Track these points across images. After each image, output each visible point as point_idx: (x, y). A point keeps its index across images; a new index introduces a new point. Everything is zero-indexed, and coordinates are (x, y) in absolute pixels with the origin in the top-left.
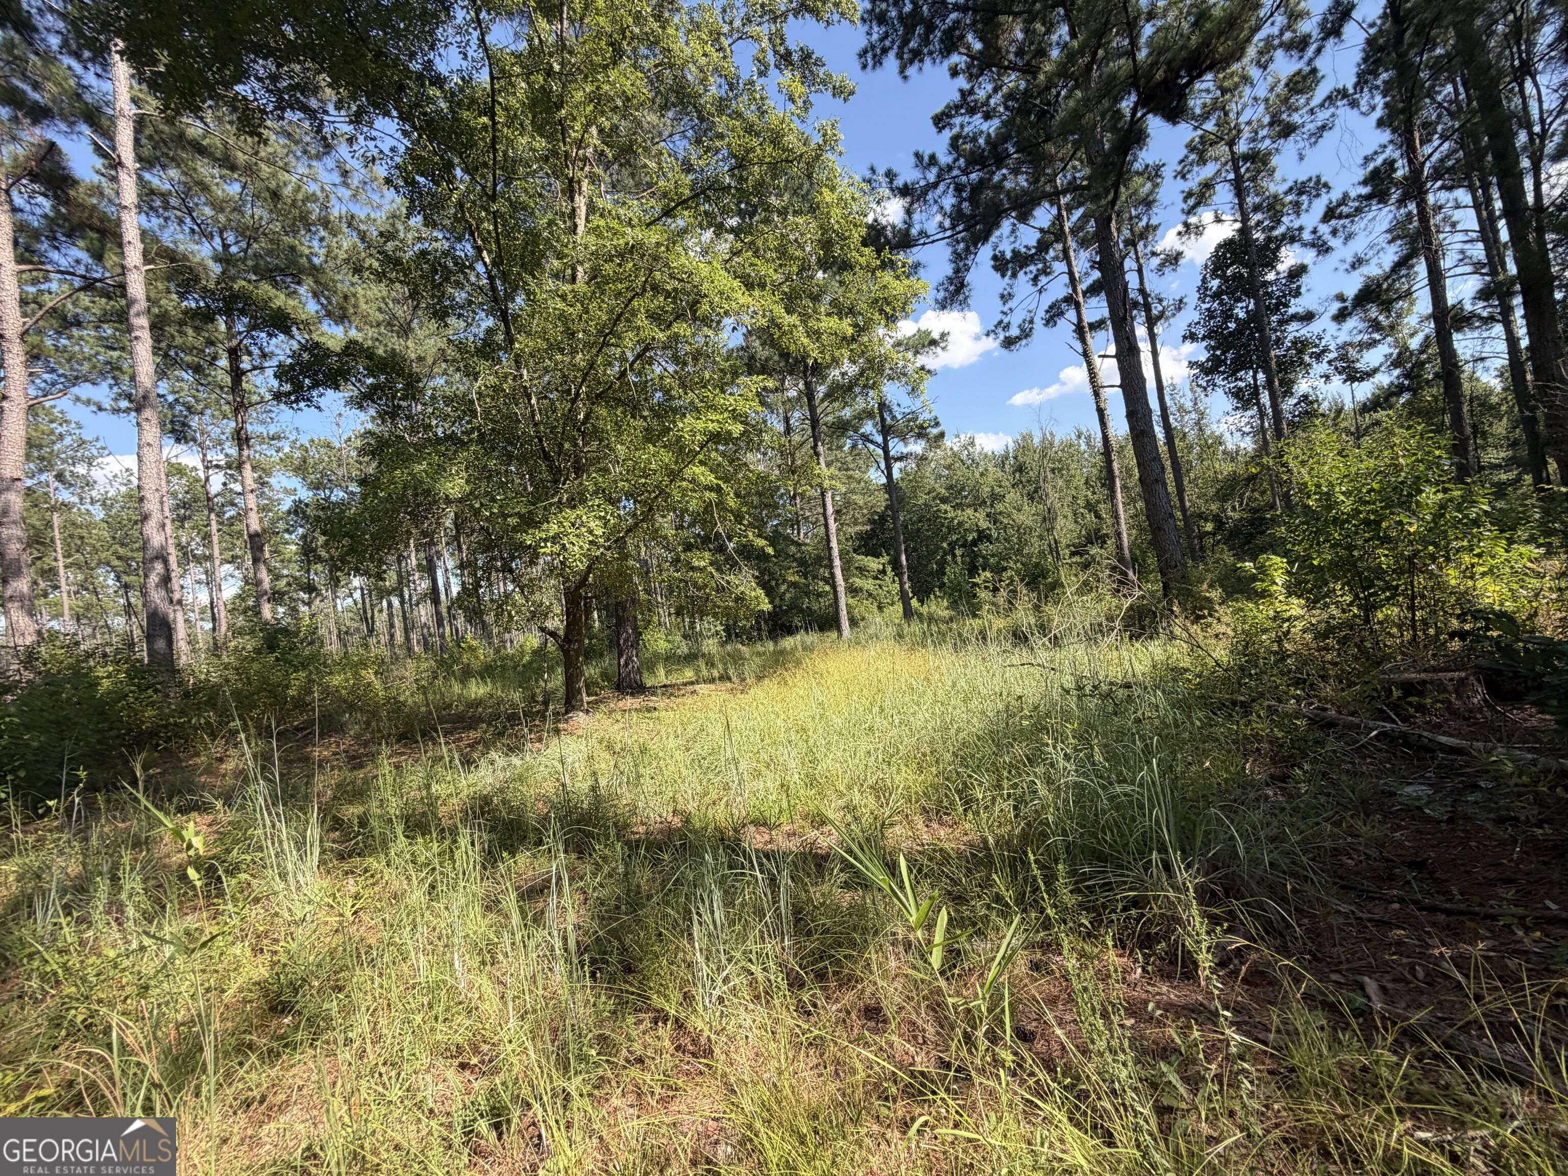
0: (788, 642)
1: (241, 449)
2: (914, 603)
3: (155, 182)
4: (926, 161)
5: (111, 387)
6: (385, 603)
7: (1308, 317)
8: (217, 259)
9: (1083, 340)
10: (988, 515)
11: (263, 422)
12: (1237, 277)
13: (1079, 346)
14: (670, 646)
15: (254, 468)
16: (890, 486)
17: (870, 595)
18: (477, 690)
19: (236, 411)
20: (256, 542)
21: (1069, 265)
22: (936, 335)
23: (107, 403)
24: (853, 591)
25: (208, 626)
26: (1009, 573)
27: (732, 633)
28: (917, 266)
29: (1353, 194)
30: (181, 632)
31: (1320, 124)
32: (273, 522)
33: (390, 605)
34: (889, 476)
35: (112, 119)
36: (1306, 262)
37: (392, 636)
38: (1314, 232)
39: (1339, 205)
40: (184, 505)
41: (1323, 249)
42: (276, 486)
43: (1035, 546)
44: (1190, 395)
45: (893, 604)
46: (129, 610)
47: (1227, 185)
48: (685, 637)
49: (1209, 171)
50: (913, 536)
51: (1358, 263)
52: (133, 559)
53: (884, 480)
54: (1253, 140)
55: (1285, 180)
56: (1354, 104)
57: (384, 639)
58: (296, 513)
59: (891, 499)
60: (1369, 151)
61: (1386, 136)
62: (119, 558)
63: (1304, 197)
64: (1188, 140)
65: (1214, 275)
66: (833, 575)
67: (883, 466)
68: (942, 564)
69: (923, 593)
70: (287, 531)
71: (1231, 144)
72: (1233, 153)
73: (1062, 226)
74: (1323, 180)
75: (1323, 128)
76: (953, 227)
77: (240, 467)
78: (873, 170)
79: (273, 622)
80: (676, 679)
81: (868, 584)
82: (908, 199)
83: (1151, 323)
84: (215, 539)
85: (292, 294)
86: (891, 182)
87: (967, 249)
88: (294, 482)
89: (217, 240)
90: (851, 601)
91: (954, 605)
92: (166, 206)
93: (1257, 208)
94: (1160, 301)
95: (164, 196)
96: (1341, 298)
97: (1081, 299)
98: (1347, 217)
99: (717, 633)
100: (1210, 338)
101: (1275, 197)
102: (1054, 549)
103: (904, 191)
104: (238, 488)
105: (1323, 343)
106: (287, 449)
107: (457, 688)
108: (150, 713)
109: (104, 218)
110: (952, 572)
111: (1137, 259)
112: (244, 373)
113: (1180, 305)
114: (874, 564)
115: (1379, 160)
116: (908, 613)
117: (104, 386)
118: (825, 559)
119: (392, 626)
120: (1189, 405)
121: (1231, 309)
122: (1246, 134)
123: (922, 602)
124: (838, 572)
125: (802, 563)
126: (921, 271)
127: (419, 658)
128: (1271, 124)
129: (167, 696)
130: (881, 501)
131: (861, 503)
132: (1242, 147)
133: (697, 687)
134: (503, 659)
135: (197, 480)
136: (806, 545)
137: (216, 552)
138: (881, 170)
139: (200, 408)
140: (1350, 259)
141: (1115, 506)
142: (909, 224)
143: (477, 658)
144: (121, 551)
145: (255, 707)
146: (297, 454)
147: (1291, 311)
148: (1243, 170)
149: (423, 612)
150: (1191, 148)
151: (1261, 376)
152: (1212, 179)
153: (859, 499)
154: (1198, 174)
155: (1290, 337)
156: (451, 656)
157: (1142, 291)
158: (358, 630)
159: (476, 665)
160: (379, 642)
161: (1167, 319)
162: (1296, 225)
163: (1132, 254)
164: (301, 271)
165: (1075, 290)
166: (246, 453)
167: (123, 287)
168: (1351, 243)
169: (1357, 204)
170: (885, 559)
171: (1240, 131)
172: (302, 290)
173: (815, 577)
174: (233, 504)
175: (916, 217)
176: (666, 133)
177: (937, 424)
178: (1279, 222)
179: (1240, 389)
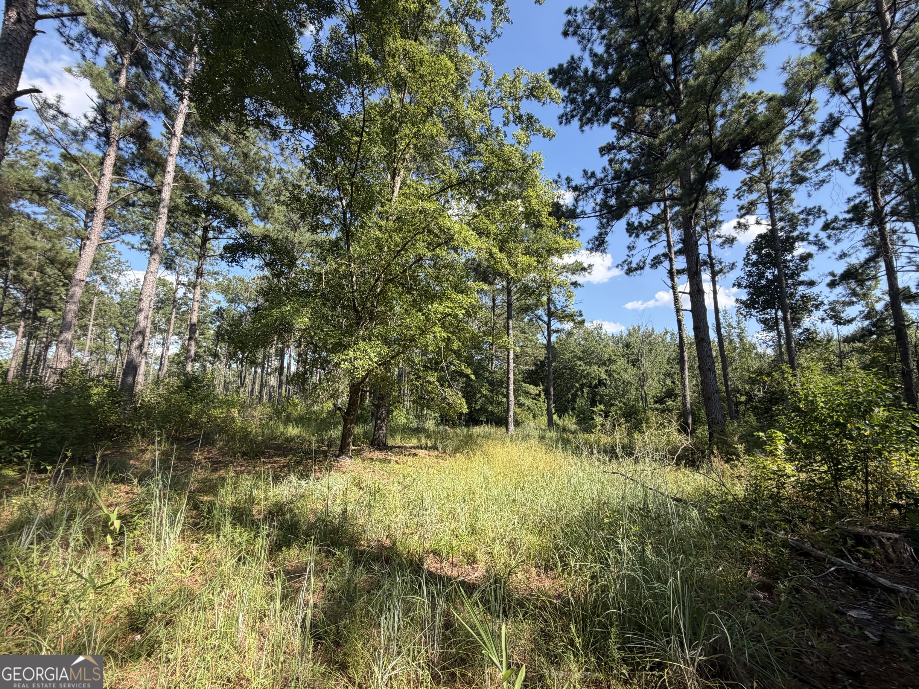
0: (476, 430)
1: (197, 278)
2: (555, 417)
3: (189, 142)
4: (589, 175)
5: (141, 237)
6: (253, 370)
7: (811, 284)
8: (209, 183)
9: (672, 280)
10: (606, 371)
11: (212, 265)
12: (768, 255)
13: (670, 283)
14: (406, 421)
15: (201, 289)
16: (549, 346)
17: (529, 408)
18: (293, 431)
19: (200, 258)
20: (193, 328)
21: (668, 237)
22: (585, 265)
23: (137, 245)
24: (520, 405)
25: (157, 367)
26: (615, 408)
27: (445, 419)
28: (578, 228)
29: (841, 217)
30: (142, 370)
31: (821, 179)
32: (205, 317)
33: (256, 372)
34: (549, 341)
35: (176, 113)
36: (812, 252)
37: (253, 389)
38: (816, 236)
39: (832, 222)
40: (162, 301)
41: (822, 247)
42: (211, 299)
43: (632, 395)
44: (735, 318)
45: (542, 415)
46: (119, 352)
47: (764, 205)
48: (416, 416)
49: (754, 196)
50: (559, 376)
51: (843, 255)
52: (128, 325)
53: (545, 342)
54: (782, 182)
55: (799, 206)
56: (842, 169)
57: (249, 389)
58: (218, 314)
59: (548, 354)
60: (851, 195)
61: (861, 189)
62: (121, 324)
63: (811, 217)
64: (743, 179)
65: (754, 252)
66: (508, 394)
67: (546, 333)
68: (575, 396)
69: (561, 412)
70: (211, 322)
71: (767, 183)
72: (768, 188)
73: (666, 216)
74: (823, 209)
75: (823, 181)
76: (601, 211)
77: (195, 287)
78: (559, 176)
79: (191, 373)
80: (405, 443)
81: (528, 402)
82: (577, 193)
83: (714, 274)
84: (172, 322)
85: (242, 204)
86: (568, 183)
87: (608, 223)
88: (220, 297)
89: (211, 173)
90: (517, 410)
91: (579, 422)
92: (191, 154)
93: (781, 219)
94: (721, 263)
95: (191, 149)
96: (832, 274)
97: (673, 256)
98: (837, 229)
99: (435, 418)
100: (750, 287)
101: (793, 215)
102: (644, 398)
103: (575, 189)
104: (190, 296)
105: (820, 299)
106: (221, 280)
107: (281, 428)
108: (114, 417)
109: (160, 157)
110: (580, 402)
111: (708, 238)
112: (209, 239)
113: (733, 266)
114: (533, 390)
115: (857, 201)
116: (551, 423)
117: (138, 236)
118: (504, 383)
119: (254, 383)
120: (734, 324)
121: (764, 273)
122: (777, 179)
123: (560, 417)
124: (511, 393)
125: (491, 383)
126: (580, 232)
127: (264, 405)
128: (792, 175)
129: (125, 409)
130: (542, 354)
131: (530, 353)
132: (774, 185)
133: (418, 451)
134: (312, 413)
135: (172, 290)
136: (495, 372)
137: (171, 330)
138: (564, 177)
139: (182, 253)
140: (839, 253)
141: (683, 378)
142: (576, 207)
143: (296, 410)
144: (123, 320)
145: (170, 422)
146: (226, 283)
147: (801, 278)
148: (774, 198)
149: (272, 379)
150: (744, 183)
151: (780, 313)
152: (755, 201)
153: (530, 351)
154: (747, 197)
155: (800, 293)
156: (282, 407)
157: (709, 256)
158: (235, 382)
159: (295, 414)
160: (245, 391)
161: (724, 273)
162: (806, 231)
163: (705, 235)
164: (249, 193)
165: (670, 251)
166: (199, 281)
167: (160, 192)
168: (839, 244)
169: (843, 223)
170: (542, 387)
171: (773, 178)
172: (248, 202)
173: (497, 393)
174: (187, 305)
175: (580, 203)
176: (450, 148)
177: (581, 315)
178: (795, 229)
179: (767, 319)
